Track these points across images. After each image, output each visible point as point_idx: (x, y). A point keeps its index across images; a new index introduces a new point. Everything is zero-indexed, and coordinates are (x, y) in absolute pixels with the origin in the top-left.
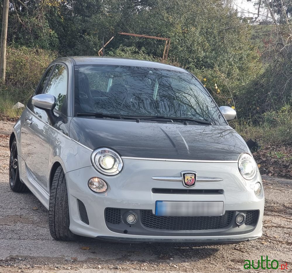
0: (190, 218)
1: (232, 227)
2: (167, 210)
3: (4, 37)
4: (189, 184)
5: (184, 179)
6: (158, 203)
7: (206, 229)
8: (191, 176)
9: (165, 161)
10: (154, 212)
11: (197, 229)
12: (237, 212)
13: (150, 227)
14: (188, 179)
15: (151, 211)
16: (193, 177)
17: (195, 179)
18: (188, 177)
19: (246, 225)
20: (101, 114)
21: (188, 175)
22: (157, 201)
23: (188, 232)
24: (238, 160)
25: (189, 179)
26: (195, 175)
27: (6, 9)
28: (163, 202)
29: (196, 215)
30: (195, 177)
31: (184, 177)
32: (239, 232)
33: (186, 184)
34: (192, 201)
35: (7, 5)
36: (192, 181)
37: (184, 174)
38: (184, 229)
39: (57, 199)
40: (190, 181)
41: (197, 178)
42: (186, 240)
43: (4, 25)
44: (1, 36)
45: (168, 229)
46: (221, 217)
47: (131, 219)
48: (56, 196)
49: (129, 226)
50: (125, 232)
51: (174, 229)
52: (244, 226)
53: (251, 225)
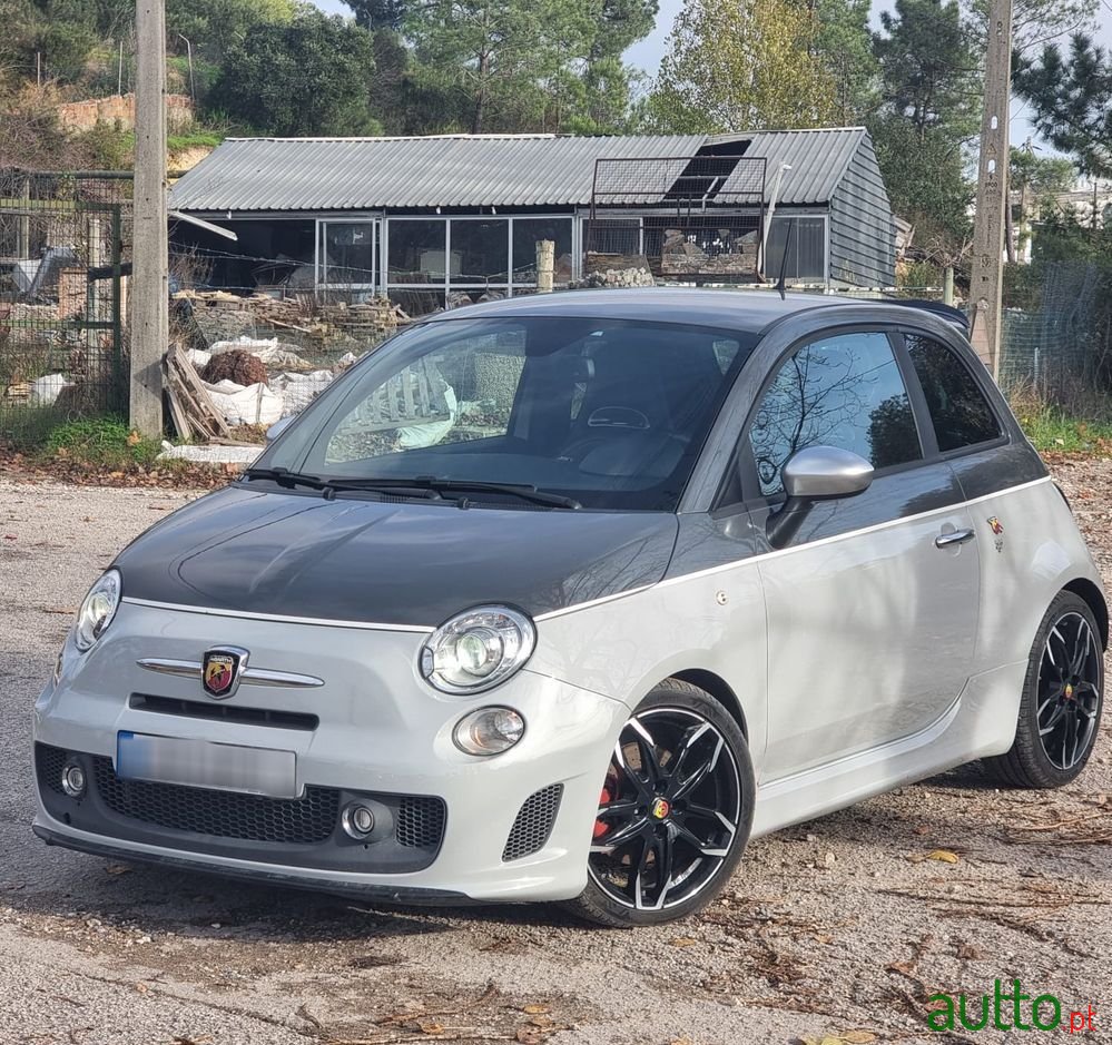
1: (332, 841)
4: (214, 686)
5: (205, 669)
6: (125, 741)
8: (224, 663)
10: (115, 766)
11: (234, 834)
12: (344, 793)
14: (213, 672)
15: (111, 760)
16: (229, 668)
17: (235, 672)
18: (215, 664)
19: (404, 844)
21: (216, 658)
22: (120, 733)
23: (207, 839)
25: (216, 672)
26: (237, 659)
28: (135, 735)
30: (235, 667)
33: (207, 688)
36: (222, 679)
37: (207, 655)
38: (200, 829)
40: (220, 677)
41: (240, 667)
42: (199, 864)
50: (67, 820)
52: (390, 846)
53: (424, 849)
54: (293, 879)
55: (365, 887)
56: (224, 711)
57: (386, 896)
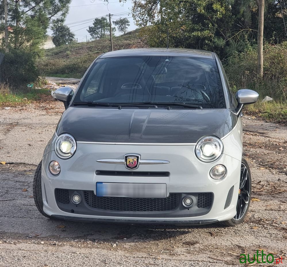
0: (132, 200)
1: (179, 209)
2: (107, 191)
3: (260, 34)
4: (130, 166)
5: (126, 161)
6: (98, 185)
7: (151, 211)
8: (133, 159)
9: (115, 144)
10: (95, 193)
11: (141, 210)
12: (183, 194)
13: (94, 207)
14: (129, 162)
15: (93, 192)
16: (136, 160)
17: (138, 161)
18: (130, 159)
19: (199, 207)
20: (91, 103)
21: (130, 157)
22: (97, 183)
23: (132, 213)
24: (197, 142)
25: (131, 162)
26: (138, 157)
27: (262, 6)
28: (103, 183)
29: (137, 197)
30: (138, 160)
31: (126, 160)
32: (187, 215)
33: (128, 166)
34: (132, 183)
35: (263, 3)
36: (134, 163)
37: (126, 157)
38: (128, 210)
39: (37, 182)
40: (132, 163)
41: (139, 160)
42: (129, 220)
43: (260, 22)
44: (258, 33)
45: (112, 209)
46: (165, 199)
47: (76, 199)
48: (37, 178)
49: (76, 206)
50: (73, 212)
51: (118, 210)
52: (195, 208)
53: (206, 208)
54: (165, 221)
55: (190, 221)
56: (132, 173)
57: (197, 223)
